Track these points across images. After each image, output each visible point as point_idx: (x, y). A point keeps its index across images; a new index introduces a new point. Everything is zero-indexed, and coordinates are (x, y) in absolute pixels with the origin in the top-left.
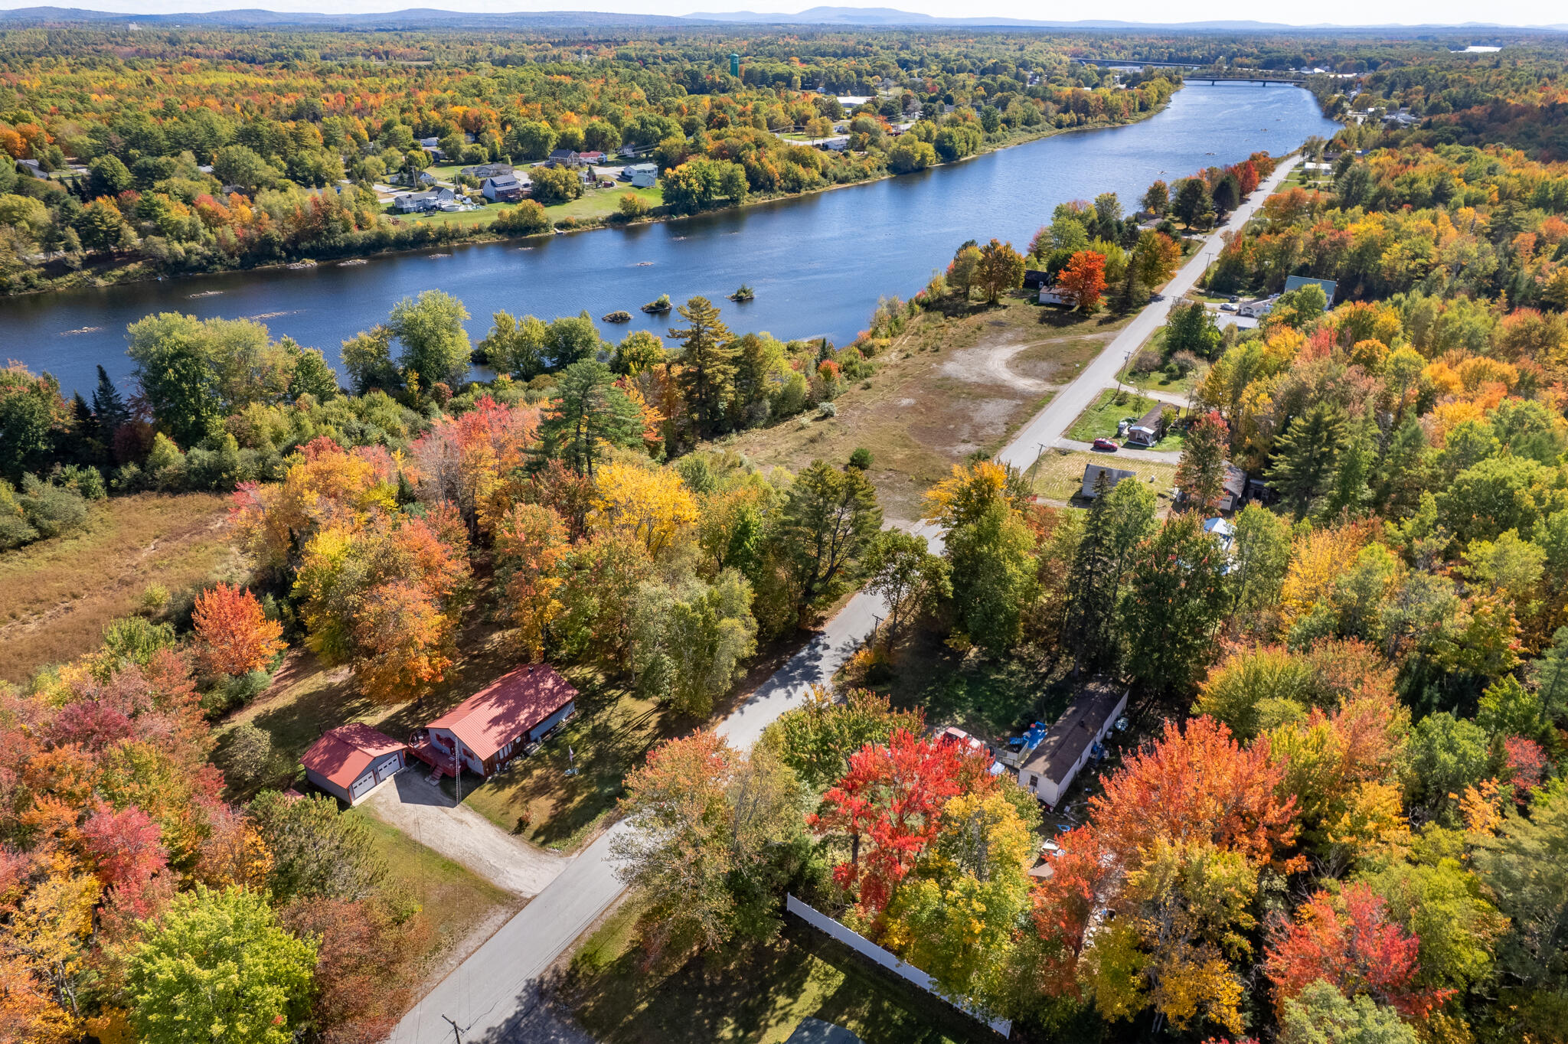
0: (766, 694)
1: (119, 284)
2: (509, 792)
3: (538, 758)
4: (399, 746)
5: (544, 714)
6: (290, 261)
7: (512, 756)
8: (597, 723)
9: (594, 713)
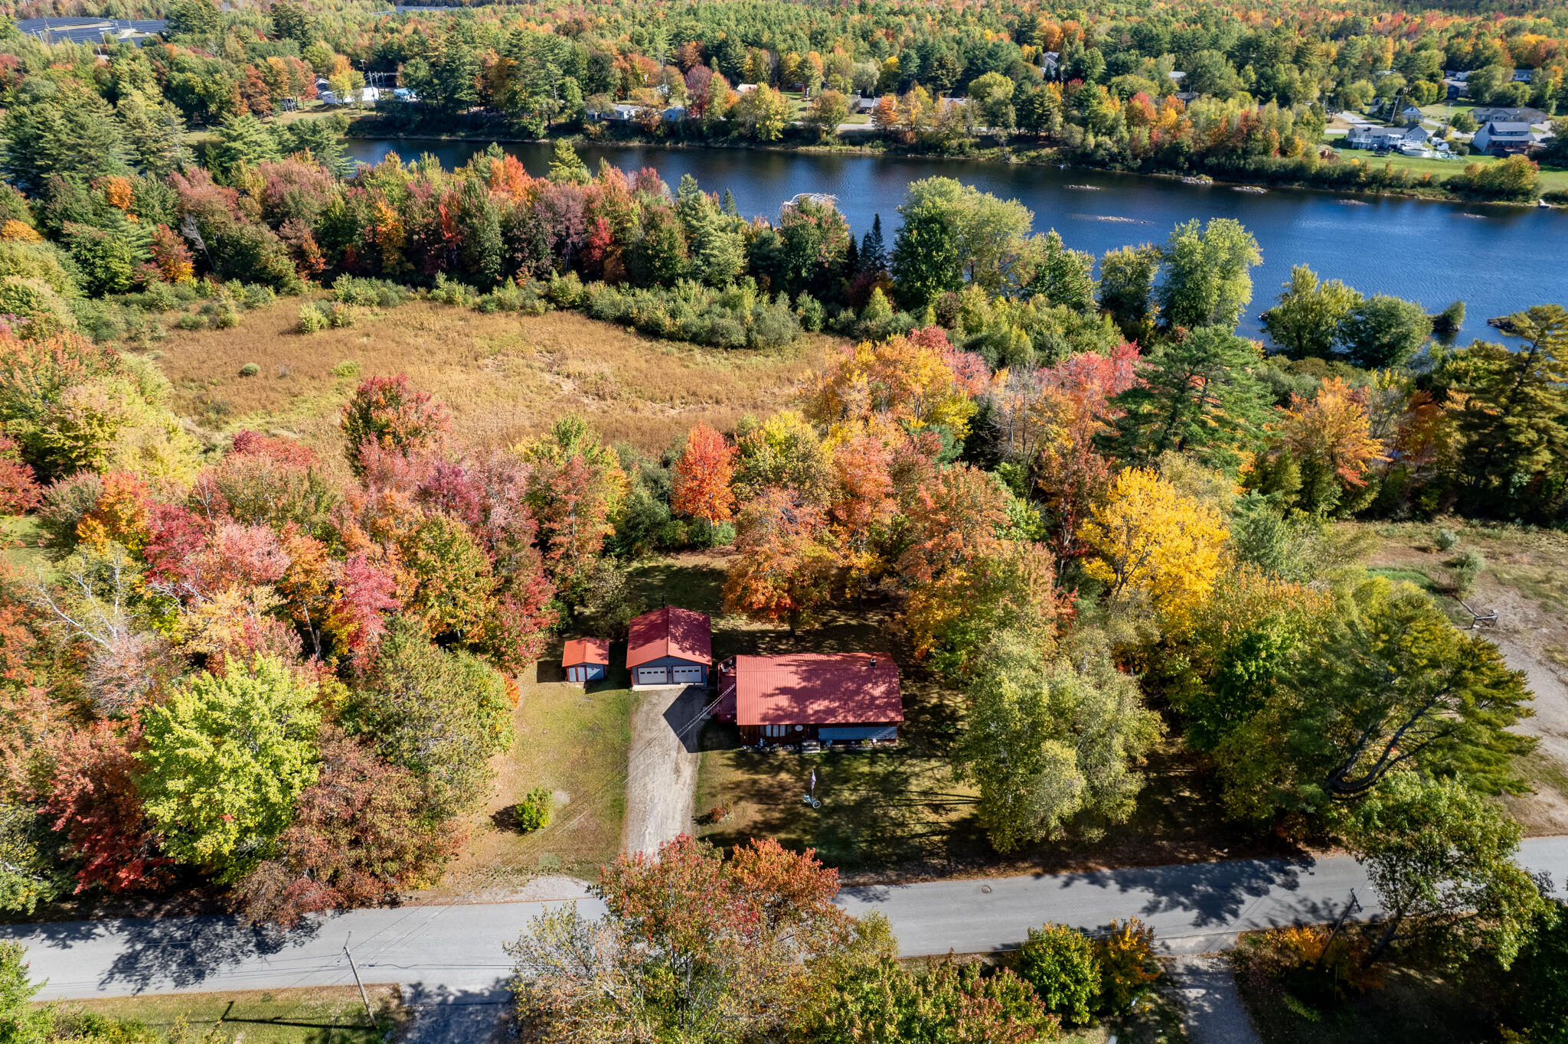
0: (1125, 884)
1: (1028, 164)
2: (739, 776)
3: (804, 763)
4: (705, 659)
5: (840, 719)
6: (1189, 175)
7: (783, 742)
8: (902, 769)
9: (911, 757)
